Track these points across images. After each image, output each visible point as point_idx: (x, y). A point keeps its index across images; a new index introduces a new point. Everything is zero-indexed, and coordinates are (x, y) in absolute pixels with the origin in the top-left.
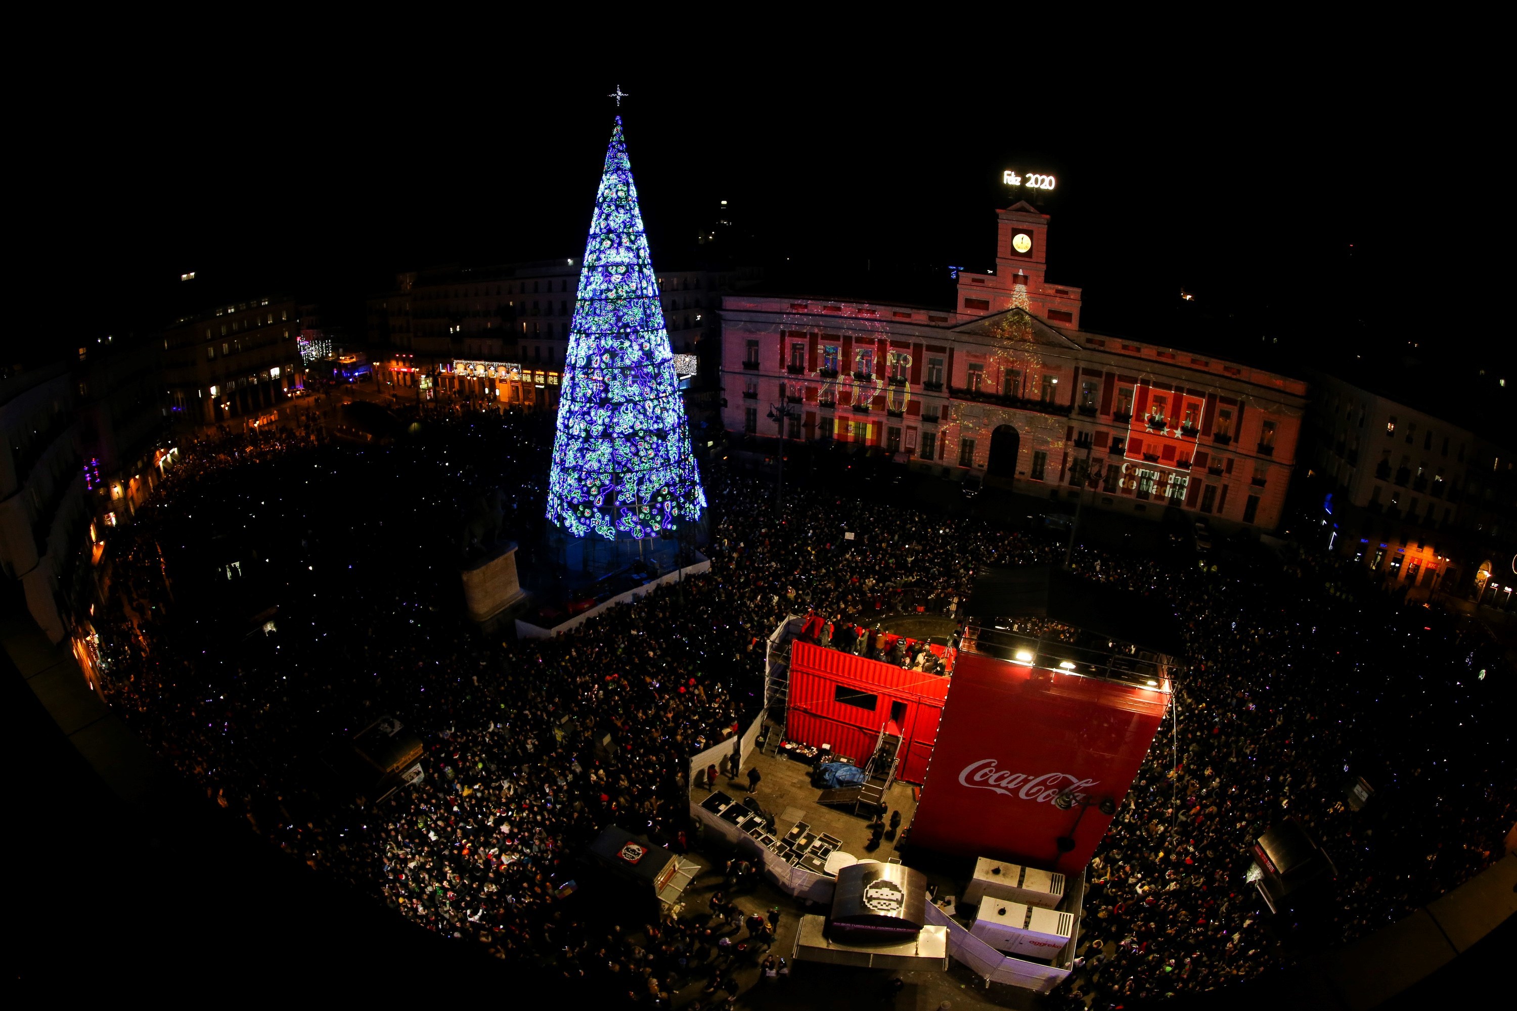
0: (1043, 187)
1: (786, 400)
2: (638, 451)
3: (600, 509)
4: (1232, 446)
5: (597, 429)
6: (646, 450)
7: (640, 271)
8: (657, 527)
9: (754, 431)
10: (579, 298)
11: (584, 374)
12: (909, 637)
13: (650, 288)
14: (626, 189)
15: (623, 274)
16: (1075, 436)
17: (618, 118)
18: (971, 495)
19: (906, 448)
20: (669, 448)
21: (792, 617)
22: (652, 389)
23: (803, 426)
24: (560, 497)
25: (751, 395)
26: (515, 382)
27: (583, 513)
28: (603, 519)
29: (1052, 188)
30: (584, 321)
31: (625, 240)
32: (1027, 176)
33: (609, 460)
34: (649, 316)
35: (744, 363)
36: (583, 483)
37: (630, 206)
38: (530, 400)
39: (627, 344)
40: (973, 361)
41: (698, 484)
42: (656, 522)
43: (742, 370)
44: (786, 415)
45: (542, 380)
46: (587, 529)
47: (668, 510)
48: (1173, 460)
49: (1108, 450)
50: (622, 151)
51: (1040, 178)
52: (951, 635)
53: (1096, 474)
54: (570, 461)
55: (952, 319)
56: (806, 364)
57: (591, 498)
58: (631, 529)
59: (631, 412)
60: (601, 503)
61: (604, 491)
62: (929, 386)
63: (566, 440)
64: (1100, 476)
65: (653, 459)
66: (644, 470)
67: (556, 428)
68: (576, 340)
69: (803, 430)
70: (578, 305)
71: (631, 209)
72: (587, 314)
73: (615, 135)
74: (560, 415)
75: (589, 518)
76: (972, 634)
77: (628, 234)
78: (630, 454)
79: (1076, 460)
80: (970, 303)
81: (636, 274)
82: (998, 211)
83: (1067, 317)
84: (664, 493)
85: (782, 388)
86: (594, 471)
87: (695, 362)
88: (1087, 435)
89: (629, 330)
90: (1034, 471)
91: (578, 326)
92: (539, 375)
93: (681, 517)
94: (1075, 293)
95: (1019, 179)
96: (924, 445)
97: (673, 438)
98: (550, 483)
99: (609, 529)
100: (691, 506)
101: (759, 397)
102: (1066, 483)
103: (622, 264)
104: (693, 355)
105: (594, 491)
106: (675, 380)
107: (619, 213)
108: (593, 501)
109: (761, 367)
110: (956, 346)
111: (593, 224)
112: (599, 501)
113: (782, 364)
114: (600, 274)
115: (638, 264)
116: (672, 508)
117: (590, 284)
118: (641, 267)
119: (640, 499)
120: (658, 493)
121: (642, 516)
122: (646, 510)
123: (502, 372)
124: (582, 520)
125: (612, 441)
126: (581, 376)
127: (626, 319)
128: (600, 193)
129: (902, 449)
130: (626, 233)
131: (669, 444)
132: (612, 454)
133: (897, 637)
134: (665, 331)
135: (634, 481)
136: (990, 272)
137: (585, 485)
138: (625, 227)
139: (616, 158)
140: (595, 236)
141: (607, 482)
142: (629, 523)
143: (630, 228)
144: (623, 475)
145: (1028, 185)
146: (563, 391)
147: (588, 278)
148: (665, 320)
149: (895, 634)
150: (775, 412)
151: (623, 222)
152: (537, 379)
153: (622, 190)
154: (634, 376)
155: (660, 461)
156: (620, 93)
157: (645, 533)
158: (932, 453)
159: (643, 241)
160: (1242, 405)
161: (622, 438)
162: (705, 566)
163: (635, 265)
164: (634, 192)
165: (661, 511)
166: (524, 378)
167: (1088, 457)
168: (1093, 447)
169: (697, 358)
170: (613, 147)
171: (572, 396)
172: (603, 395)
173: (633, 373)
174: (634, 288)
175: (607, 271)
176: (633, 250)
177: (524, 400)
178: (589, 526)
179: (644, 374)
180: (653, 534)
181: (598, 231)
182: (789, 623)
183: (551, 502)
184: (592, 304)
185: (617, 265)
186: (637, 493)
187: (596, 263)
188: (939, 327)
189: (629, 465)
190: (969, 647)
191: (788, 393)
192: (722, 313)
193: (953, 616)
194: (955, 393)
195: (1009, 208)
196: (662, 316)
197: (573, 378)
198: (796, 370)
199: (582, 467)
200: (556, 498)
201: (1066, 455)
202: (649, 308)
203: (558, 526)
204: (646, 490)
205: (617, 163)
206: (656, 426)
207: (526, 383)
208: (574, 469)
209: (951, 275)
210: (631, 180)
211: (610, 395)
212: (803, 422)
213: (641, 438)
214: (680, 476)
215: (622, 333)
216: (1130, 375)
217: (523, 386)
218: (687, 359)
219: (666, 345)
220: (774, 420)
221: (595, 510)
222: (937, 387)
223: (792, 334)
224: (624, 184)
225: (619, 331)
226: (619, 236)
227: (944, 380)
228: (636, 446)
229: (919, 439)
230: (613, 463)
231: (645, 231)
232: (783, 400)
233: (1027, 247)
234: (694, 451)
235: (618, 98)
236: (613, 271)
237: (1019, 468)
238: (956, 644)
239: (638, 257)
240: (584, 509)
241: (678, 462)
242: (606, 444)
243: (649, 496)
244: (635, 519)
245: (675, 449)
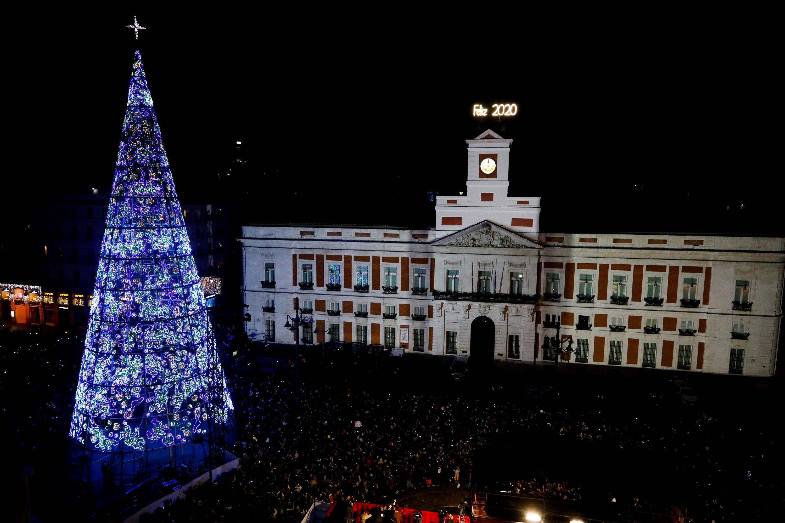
0: (507, 114)
1: (299, 311)
2: (169, 365)
3: (129, 422)
4: (702, 307)
5: (126, 347)
6: (176, 362)
7: (168, 204)
8: (187, 433)
9: (273, 339)
10: (108, 225)
11: (113, 296)
12: (424, 510)
13: (178, 219)
14: (150, 126)
15: (151, 206)
16: (543, 319)
17: (137, 52)
18: (459, 377)
19: (400, 343)
20: (199, 360)
21: (317, 504)
22: (181, 308)
23: (315, 332)
24: (86, 414)
25: (270, 309)
26: (35, 303)
27: (111, 427)
28: (133, 430)
29: (514, 114)
30: (113, 247)
31: (151, 172)
32: (493, 106)
33: (139, 375)
34: (177, 244)
35: (262, 283)
36: (112, 398)
37: (155, 142)
38: (51, 321)
39: (156, 269)
40: (450, 268)
41: (226, 390)
42: (186, 428)
43: (261, 289)
44: (300, 325)
45: (66, 301)
46: (116, 443)
47: (199, 416)
48: (640, 328)
49: (575, 327)
50: (144, 88)
51: (504, 107)
52: (462, 504)
53: (567, 349)
54: (99, 377)
55: (433, 235)
56: (315, 281)
57: (121, 412)
58: (161, 438)
59: (162, 329)
60: (131, 416)
61: (134, 404)
62: (416, 291)
63: (94, 358)
64: (571, 349)
65: (183, 370)
66: (175, 381)
67: (85, 347)
68: (106, 264)
69: (315, 336)
70: (107, 232)
71: (156, 145)
72: (117, 241)
73: (136, 70)
74: (88, 335)
75: (118, 432)
76: (480, 500)
77: (155, 170)
78: (161, 368)
79: (546, 338)
80: (446, 221)
81: (164, 206)
82: (467, 141)
83: (528, 222)
84: (194, 400)
85: (296, 302)
86: (124, 386)
87: (219, 283)
88: (554, 317)
89: (158, 256)
90: (510, 351)
91: (107, 252)
92: (63, 297)
93: (210, 421)
94: (535, 201)
95: (486, 110)
96: (415, 339)
97: (202, 351)
98: (75, 401)
99: (138, 441)
100: (220, 411)
101: (276, 310)
102: (540, 358)
103: (150, 196)
104: (218, 277)
105: (124, 405)
106: (203, 299)
107: (145, 148)
108: (123, 415)
109: (277, 285)
110: (436, 257)
111: (119, 157)
112: (129, 415)
113: (295, 283)
114: (128, 205)
115: (166, 197)
116: (202, 413)
117: (120, 213)
118: (169, 200)
119: (171, 408)
120: (189, 400)
121: (172, 424)
122: (176, 417)
123: (19, 294)
124: (111, 435)
125: (142, 355)
126: (111, 298)
127: (155, 246)
128: (124, 126)
129: (398, 344)
130: (152, 168)
131: (198, 356)
132: (142, 368)
133: (413, 510)
134: (192, 257)
135: (165, 392)
136: (461, 193)
137: (115, 399)
138: (151, 162)
139: (139, 93)
140: (121, 168)
141: (138, 395)
142: (160, 432)
143: (156, 163)
144: (153, 387)
145: (494, 114)
146: (91, 312)
147: (116, 208)
148: (192, 247)
149: (410, 508)
150: (291, 322)
151: (149, 157)
152: (60, 301)
153: (146, 126)
154: (164, 297)
155: (190, 371)
156: (137, 25)
157: (175, 439)
158: (422, 345)
159: (170, 176)
160: (709, 270)
161: (152, 353)
162: (235, 464)
163: (163, 198)
164: (158, 129)
165: (192, 416)
166: (46, 300)
167: (558, 335)
168: (561, 326)
169: (221, 280)
170: (135, 82)
171: (102, 318)
172: (134, 315)
173: (163, 294)
174: (163, 219)
175: (135, 201)
176: (159, 184)
177: (46, 320)
178: (118, 439)
179: (174, 295)
180: (184, 441)
181: (124, 163)
182: (315, 509)
183: (76, 420)
184: (121, 232)
185: (145, 197)
186: (168, 403)
187: (124, 195)
188: (421, 243)
189: (160, 378)
190: (480, 513)
191: (301, 306)
192: (242, 240)
193: (459, 486)
194: (437, 295)
195: (477, 138)
196: (190, 244)
197: (102, 300)
198: (306, 286)
199: (110, 383)
200: (82, 416)
201: (537, 335)
202: (176, 236)
203: (83, 443)
204: (177, 399)
205: (141, 100)
206: (186, 341)
207: (48, 304)
208: (102, 386)
209: (429, 198)
210: (155, 118)
211: (141, 315)
212: (314, 329)
213: (171, 352)
214: (209, 384)
215: (152, 259)
216: (590, 262)
217: (44, 308)
218: (212, 281)
219: (194, 269)
220: (291, 329)
221: (125, 423)
222: (423, 291)
223: (303, 257)
224: (148, 121)
225: (148, 256)
226: (146, 170)
227: (427, 285)
228: (167, 360)
229: (411, 336)
230: (144, 377)
231: (171, 166)
232: (297, 312)
233: (492, 169)
234: (222, 361)
235: (136, 30)
236: (141, 202)
237: (497, 351)
238: (468, 511)
239: (166, 190)
240: (113, 423)
241: (207, 373)
242: (136, 359)
243: (179, 405)
244: (165, 427)
245: (203, 360)
